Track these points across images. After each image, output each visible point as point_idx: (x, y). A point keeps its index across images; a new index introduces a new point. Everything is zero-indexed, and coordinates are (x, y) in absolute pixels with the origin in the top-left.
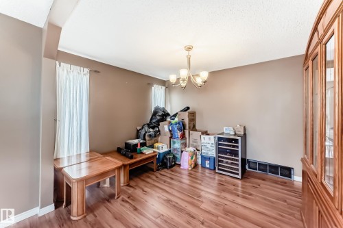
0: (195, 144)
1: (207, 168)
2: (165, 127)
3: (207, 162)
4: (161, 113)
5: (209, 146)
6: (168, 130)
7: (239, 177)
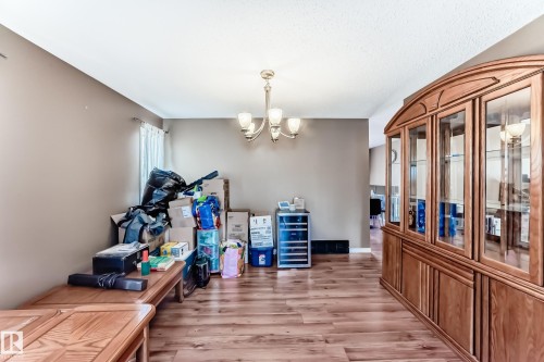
0: (237, 233)
1: (262, 266)
2: (182, 210)
3: (262, 257)
4: (170, 183)
5: (263, 232)
6: (190, 215)
7: (309, 265)
